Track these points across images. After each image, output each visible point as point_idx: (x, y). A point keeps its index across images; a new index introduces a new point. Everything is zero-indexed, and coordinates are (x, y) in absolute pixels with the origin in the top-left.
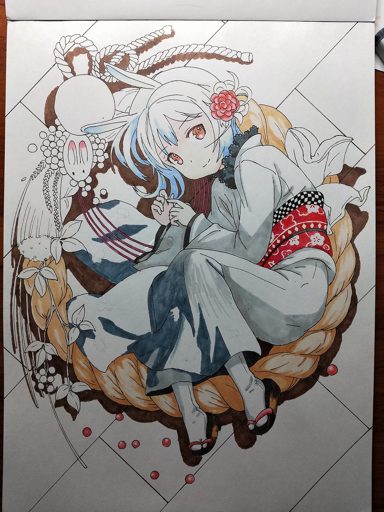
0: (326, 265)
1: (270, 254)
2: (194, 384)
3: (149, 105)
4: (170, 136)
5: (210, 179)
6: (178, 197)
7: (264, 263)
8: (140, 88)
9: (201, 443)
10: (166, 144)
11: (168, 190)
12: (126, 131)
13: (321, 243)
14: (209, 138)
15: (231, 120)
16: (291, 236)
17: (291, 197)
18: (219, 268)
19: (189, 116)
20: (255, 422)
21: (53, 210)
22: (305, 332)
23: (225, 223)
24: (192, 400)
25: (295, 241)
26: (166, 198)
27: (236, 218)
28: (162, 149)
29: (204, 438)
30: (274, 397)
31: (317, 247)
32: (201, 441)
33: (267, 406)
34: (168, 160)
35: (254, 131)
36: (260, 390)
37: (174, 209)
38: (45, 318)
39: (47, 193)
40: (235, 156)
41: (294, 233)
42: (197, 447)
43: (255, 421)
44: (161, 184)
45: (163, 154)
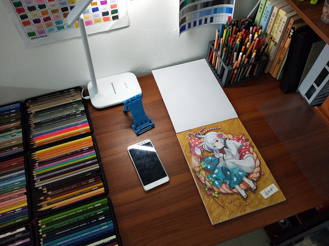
0: (251, 156)
1: (240, 157)
2: (238, 185)
3: (206, 140)
4: (212, 143)
5: (223, 148)
6: (219, 152)
7: (240, 159)
8: (204, 137)
9: (246, 196)
11: (216, 152)
12: (204, 145)
13: (248, 153)
14: (219, 142)
16: (242, 153)
17: (239, 147)
18: (232, 162)
20: (254, 188)
21: (197, 161)
22: (254, 169)
23: (230, 154)
24: (240, 188)
25: (244, 154)
27: (231, 153)
29: (246, 195)
30: (255, 182)
31: (248, 154)
35: (227, 139)
36: (251, 182)
37: (219, 155)
38: (204, 181)
39: (195, 159)
40: (225, 143)
41: (243, 153)
42: (245, 197)
45: (213, 146)
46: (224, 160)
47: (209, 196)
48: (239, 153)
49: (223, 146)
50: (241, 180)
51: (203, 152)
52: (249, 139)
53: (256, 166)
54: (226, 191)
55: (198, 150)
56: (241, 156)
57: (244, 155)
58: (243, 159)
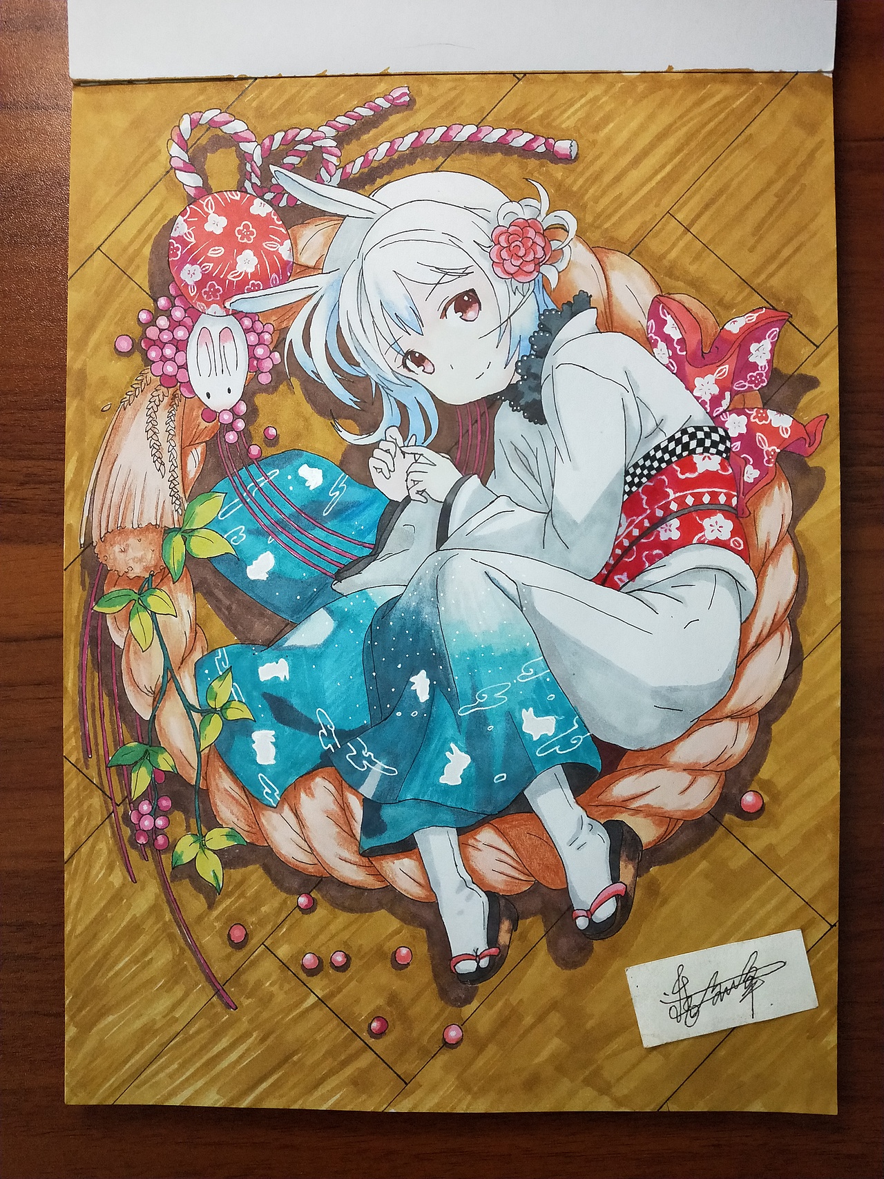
0: (736, 581)
1: (618, 559)
2: (461, 832)
3: (364, 250)
4: (407, 315)
5: (491, 403)
6: (425, 441)
7: (604, 579)
8: (344, 217)
9: (477, 957)
10: (398, 333)
11: (404, 428)
12: (316, 306)
13: (725, 535)
14: (486, 317)
15: (534, 279)
16: (663, 520)
17: (661, 439)
18: (512, 589)
19: (447, 273)
20: (590, 913)
21: (167, 471)
22: (693, 723)
23: (523, 495)
24: (456, 866)
25: (671, 531)
26: (401, 444)
27: (546, 483)
28: (392, 342)
29: (482, 946)
30: (630, 859)
31: (717, 543)
32: (476, 953)
33: (615, 879)
34: (404, 365)
35: (580, 303)
36: (599, 843)
37: (416, 467)
38: (150, 694)
39: (154, 437)
40: (542, 354)
41: (668, 514)
42: (467, 967)
43: (589, 910)
44: (390, 415)
45: (392, 353)
46: (442, 536)
47: (134, 855)
48: (630, 507)
49: (499, 378)
50: (512, 795)
51: (271, 388)
52: (812, 383)
53: (733, 704)
54: (312, 851)
55: (229, 346)
56: (635, 541)
57: (669, 548)
58: (631, 586)
